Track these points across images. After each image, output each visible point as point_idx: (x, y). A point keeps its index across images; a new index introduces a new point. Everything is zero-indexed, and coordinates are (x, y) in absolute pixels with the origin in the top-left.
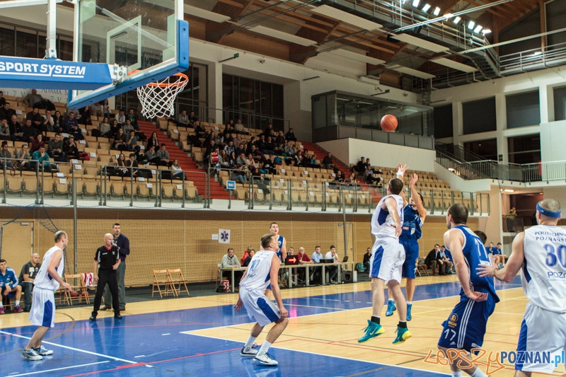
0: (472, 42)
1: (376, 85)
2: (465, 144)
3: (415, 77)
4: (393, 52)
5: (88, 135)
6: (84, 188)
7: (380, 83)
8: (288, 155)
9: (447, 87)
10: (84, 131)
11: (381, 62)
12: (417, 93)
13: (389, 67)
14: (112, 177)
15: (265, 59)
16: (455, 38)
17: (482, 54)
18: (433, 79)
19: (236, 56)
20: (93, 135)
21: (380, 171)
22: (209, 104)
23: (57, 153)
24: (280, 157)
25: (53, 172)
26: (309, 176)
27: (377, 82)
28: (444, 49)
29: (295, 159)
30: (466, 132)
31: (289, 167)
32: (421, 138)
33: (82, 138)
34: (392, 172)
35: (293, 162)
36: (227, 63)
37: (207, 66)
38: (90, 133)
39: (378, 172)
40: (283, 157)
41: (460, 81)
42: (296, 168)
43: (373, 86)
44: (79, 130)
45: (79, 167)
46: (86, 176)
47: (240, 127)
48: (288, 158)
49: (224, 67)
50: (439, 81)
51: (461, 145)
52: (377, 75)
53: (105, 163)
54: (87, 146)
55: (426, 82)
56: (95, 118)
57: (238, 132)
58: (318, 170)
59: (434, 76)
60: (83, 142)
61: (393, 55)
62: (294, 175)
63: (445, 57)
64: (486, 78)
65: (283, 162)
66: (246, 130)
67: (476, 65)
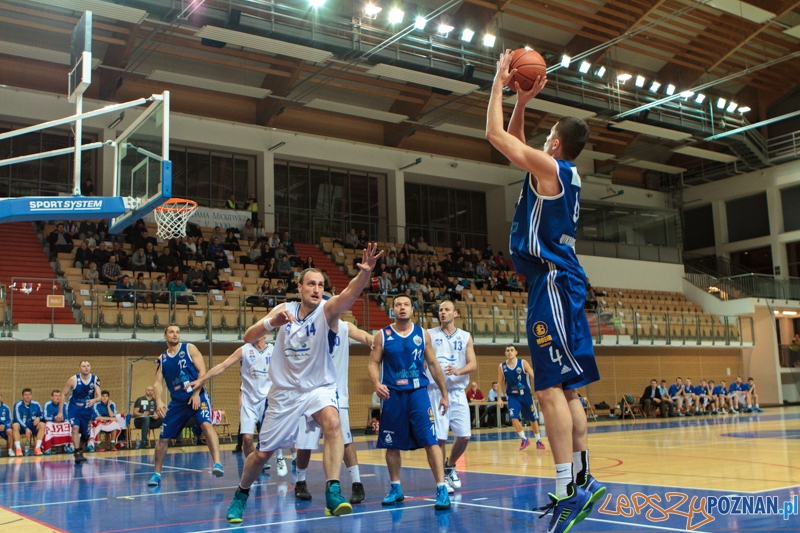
0: (724, 124)
1: (607, 185)
2: (733, 255)
3: (661, 173)
4: (625, 143)
5: (235, 262)
6: (223, 320)
7: (613, 183)
8: (480, 277)
9: (702, 182)
10: (230, 257)
11: (610, 156)
12: (665, 192)
13: (622, 162)
14: (255, 308)
15: (457, 162)
16: (699, 120)
17: (739, 138)
18: (684, 173)
19: (418, 161)
20: (241, 262)
21: (604, 292)
22: (390, 220)
23: (195, 284)
24: (468, 279)
25: (188, 304)
26: (504, 301)
27: (609, 182)
28: (686, 136)
29: (489, 282)
30: (732, 238)
31: (479, 292)
32: (662, 249)
33: (228, 266)
34: (621, 293)
35: (485, 286)
36: (409, 170)
37: (386, 176)
38: (238, 260)
39: (601, 295)
40: (472, 280)
41: (719, 173)
42: (488, 293)
43: (604, 188)
44: (225, 257)
45: (220, 298)
46: (227, 308)
47: (423, 246)
48: (479, 280)
49: (406, 175)
50: (693, 176)
51: (726, 257)
52: (608, 173)
53: (250, 293)
54: (233, 275)
55: (675, 178)
56: (246, 243)
57: (420, 252)
58: (517, 294)
59: (685, 170)
60: (228, 270)
61: (625, 146)
62: (484, 301)
63: (690, 145)
64: (751, 168)
65: (473, 285)
66: (431, 249)
67: (735, 152)
